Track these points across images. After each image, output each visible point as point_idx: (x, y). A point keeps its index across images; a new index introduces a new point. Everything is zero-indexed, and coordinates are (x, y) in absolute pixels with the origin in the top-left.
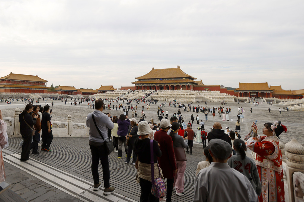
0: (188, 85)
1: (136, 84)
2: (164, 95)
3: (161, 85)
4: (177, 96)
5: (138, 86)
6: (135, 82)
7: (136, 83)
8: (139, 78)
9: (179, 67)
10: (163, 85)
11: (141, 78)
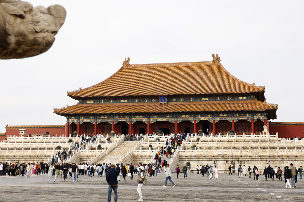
0: (259, 121)
1: (68, 116)
3: (165, 120)
4: (276, 155)
5: (76, 121)
6: (64, 109)
7: (72, 112)
8: (81, 95)
9: (216, 59)
10: (172, 120)
11: (89, 95)
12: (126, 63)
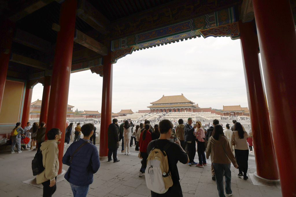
0: (189, 108)
2: (173, 116)
3: (170, 108)
5: (152, 109)
8: (153, 103)
9: (182, 94)
11: (155, 103)
12: (163, 96)
